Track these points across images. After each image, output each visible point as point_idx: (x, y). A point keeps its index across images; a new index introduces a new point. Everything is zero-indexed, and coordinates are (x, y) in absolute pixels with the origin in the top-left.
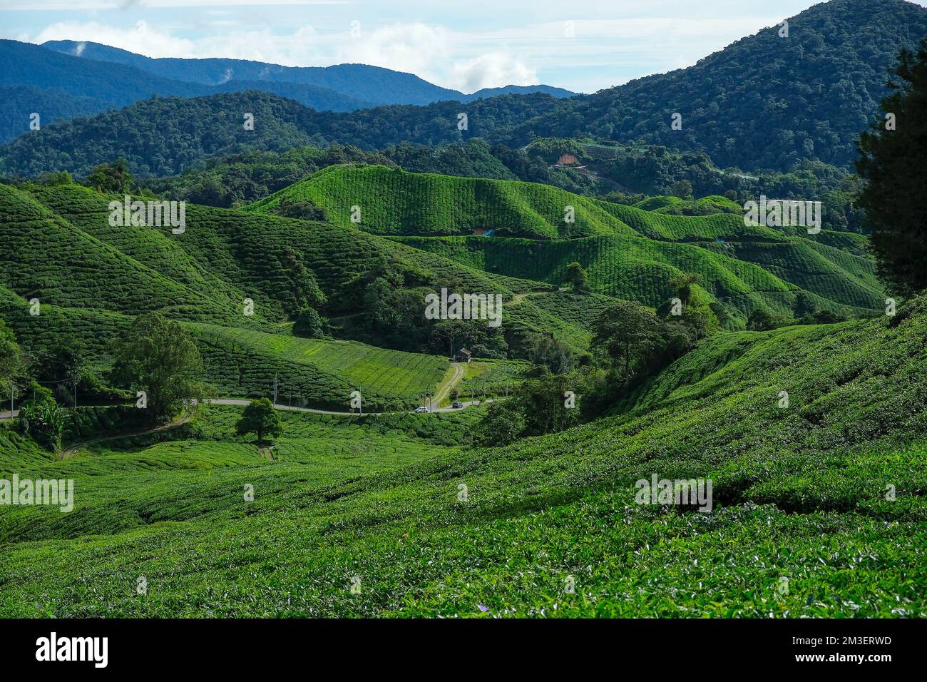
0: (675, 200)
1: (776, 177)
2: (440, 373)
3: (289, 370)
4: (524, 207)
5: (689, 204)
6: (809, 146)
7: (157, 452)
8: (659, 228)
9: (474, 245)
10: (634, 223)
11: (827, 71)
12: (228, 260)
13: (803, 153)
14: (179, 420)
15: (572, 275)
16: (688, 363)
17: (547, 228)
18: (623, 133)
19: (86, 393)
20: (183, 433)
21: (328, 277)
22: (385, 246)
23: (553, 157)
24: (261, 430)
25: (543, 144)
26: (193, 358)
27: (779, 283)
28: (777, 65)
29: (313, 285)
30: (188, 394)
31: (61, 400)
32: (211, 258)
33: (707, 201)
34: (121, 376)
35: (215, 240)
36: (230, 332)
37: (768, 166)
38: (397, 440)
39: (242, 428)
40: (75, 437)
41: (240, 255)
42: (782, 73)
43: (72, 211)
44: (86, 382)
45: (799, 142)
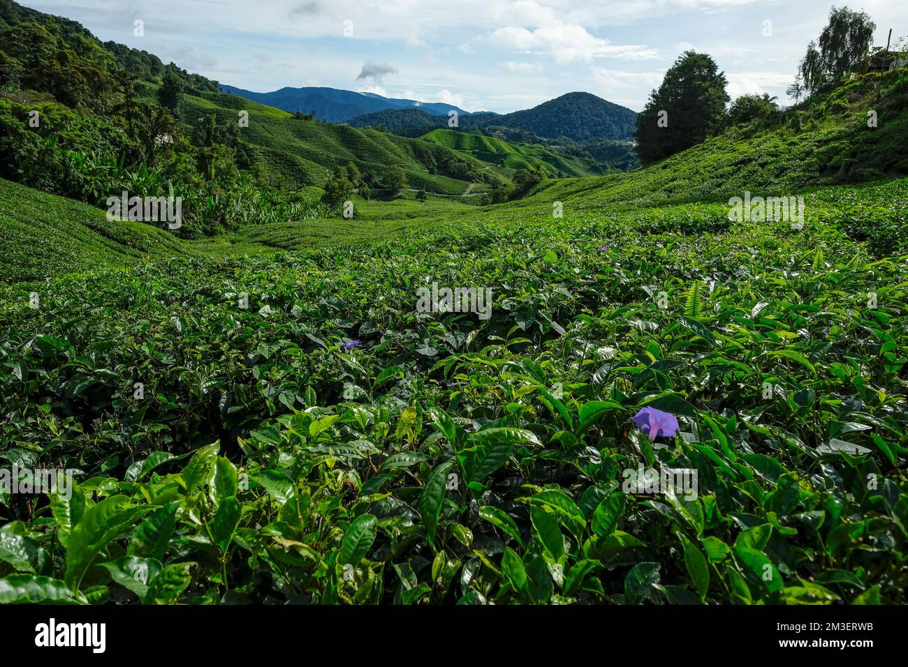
0: (527, 144)
1: (553, 140)
2: (467, 186)
3: (428, 183)
4: (488, 144)
5: (531, 146)
6: (562, 132)
7: (395, 202)
8: (523, 152)
9: (474, 153)
10: (517, 150)
11: (568, 112)
12: (412, 153)
13: (560, 134)
14: (400, 194)
15: (502, 163)
16: (538, 186)
17: (494, 150)
18: (513, 126)
19: (376, 186)
20: (400, 197)
21: (438, 159)
22: (453, 151)
23: (495, 131)
24: (422, 198)
25: (491, 127)
26: (404, 178)
27: (554, 168)
28: (556, 109)
29: (434, 160)
30: (402, 188)
31: (370, 187)
32: (407, 152)
33: (535, 145)
34: (384, 182)
35: (408, 147)
36: (412, 172)
37: (551, 137)
38: (456, 203)
39: (417, 197)
40: (373, 197)
41: (415, 151)
42: (557, 112)
43: (371, 137)
44: (376, 183)
45: (559, 130)
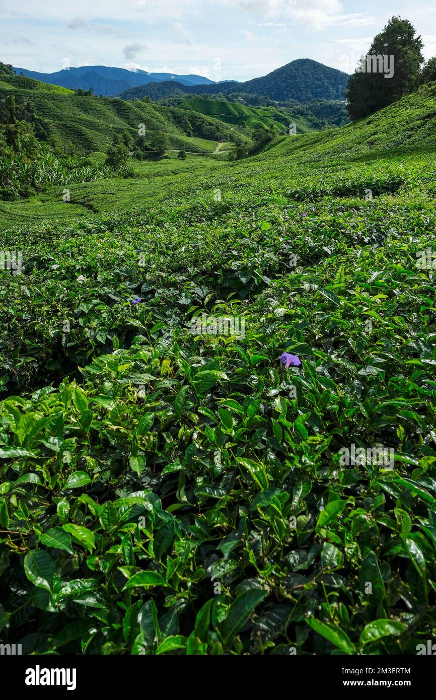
0: (262, 107)
1: (283, 102)
2: (217, 145)
3: (186, 144)
4: (232, 108)
5: (265, 108)
6: (290, 95)
7: (162, 161)
8: (259, 114)
9: (221, 117)
10: (254, 112)
11: (295, 77)
12: (172, 119)
13: (288, 97)
14: (166, 154)
15: (243, 124)
16: (272, 143)
17: (237, 114)
18: (251, 92)
19: (146, 149)
20: (166, 157)
21: (193, 124)
22: (205, 116)
23: (236, 97)
24: (183, 157)
25: (234, 94)
26: (168, 141)
27: (284, 126)
28: (284, 76)
29: (190, 125)
30: (167, 149)
31: (142, 150)
32: (169, 119)
33: (269, 107)
34: (152, 145)
35: (169, 115)
36: (174, 135)
37: (281, 100)
38: (209, 159)
39: (179, 156)
40: (145, 158)
41: (174, 118)
42: (286, 77)
43: (139, 107)
44: (146, 146)
45: (288, 94)
